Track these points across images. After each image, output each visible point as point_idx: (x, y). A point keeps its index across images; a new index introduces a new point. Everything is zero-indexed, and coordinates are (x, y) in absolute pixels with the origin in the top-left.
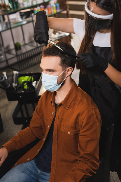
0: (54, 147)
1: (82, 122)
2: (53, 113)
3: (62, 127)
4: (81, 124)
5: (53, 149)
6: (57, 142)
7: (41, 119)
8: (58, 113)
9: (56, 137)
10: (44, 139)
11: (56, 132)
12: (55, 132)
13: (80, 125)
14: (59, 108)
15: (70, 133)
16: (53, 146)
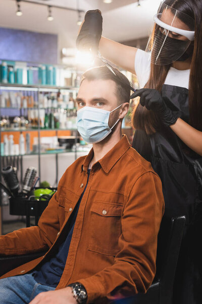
0: (74, 244)
1: (129, 192)
2: (82, 185)
3: (94, 205)
4: (128, 195)
5: (71, 248)
6: (80, 235)
7: (60, 206)
8: (90, 184)
9: (80, 227)
10: (59, 233)
11: (82, 217)
12: (79, 218)
13: (125, 199)
14: (93, 175)
15: (106, 212)
16: (72, 242)
